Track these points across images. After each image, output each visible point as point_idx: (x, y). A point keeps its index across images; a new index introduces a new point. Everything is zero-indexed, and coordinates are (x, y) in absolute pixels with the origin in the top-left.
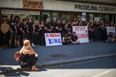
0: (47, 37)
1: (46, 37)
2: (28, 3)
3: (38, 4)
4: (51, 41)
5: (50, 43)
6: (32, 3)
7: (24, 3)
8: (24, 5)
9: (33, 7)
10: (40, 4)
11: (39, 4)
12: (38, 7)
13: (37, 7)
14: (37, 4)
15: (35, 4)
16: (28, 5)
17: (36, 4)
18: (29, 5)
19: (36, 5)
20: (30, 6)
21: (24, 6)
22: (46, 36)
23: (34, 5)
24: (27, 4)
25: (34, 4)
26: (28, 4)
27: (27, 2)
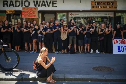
0: (115, 43)
2: (96, 4)
3: (110, 3)
5: (119, 51)
6: (102, 4)
7: (92, 4)
8: (92, 6)
9: (103, 7)
10: (113, 4)
11: (111, 4)
12: (109, 7)
14: (109, 4)
15: (106, 4)
16: (97, 6)
17: (107, 4)
18: (98, 6)
19: (107, 5)
20: (100, 7)
21: (92, 7)
22: (115, 42)
24: (95, 5)
25: (104, 4)
26: (97, 5)
27: (96, 3)
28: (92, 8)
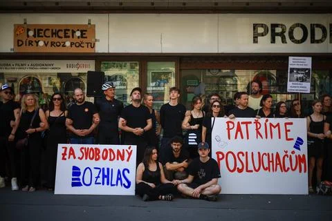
0: (66, 157)
1: (64, 159)
2: (31, 33)
3: (74, 32)
4: (81, 177)
6: (48, 33)
7: (16, 35)
8: (18, 41)
9: (52, 44)
10: (82, 34)
11: (78, 34)
12: (72, 44)
13: (68, 44)
14: (70, 33)
15: (61, 34)
16: (34, 39)
17: (65, 33)
18: (37, 39)
19: (66, 37)
20: (41, 43)
21: (18, 43)
22: (64, 154)
23: (56, 39)
24: (28, 36)
25: (55, 33)
26: (34, 36)
27: (28, 30)
28: (19, 46)
